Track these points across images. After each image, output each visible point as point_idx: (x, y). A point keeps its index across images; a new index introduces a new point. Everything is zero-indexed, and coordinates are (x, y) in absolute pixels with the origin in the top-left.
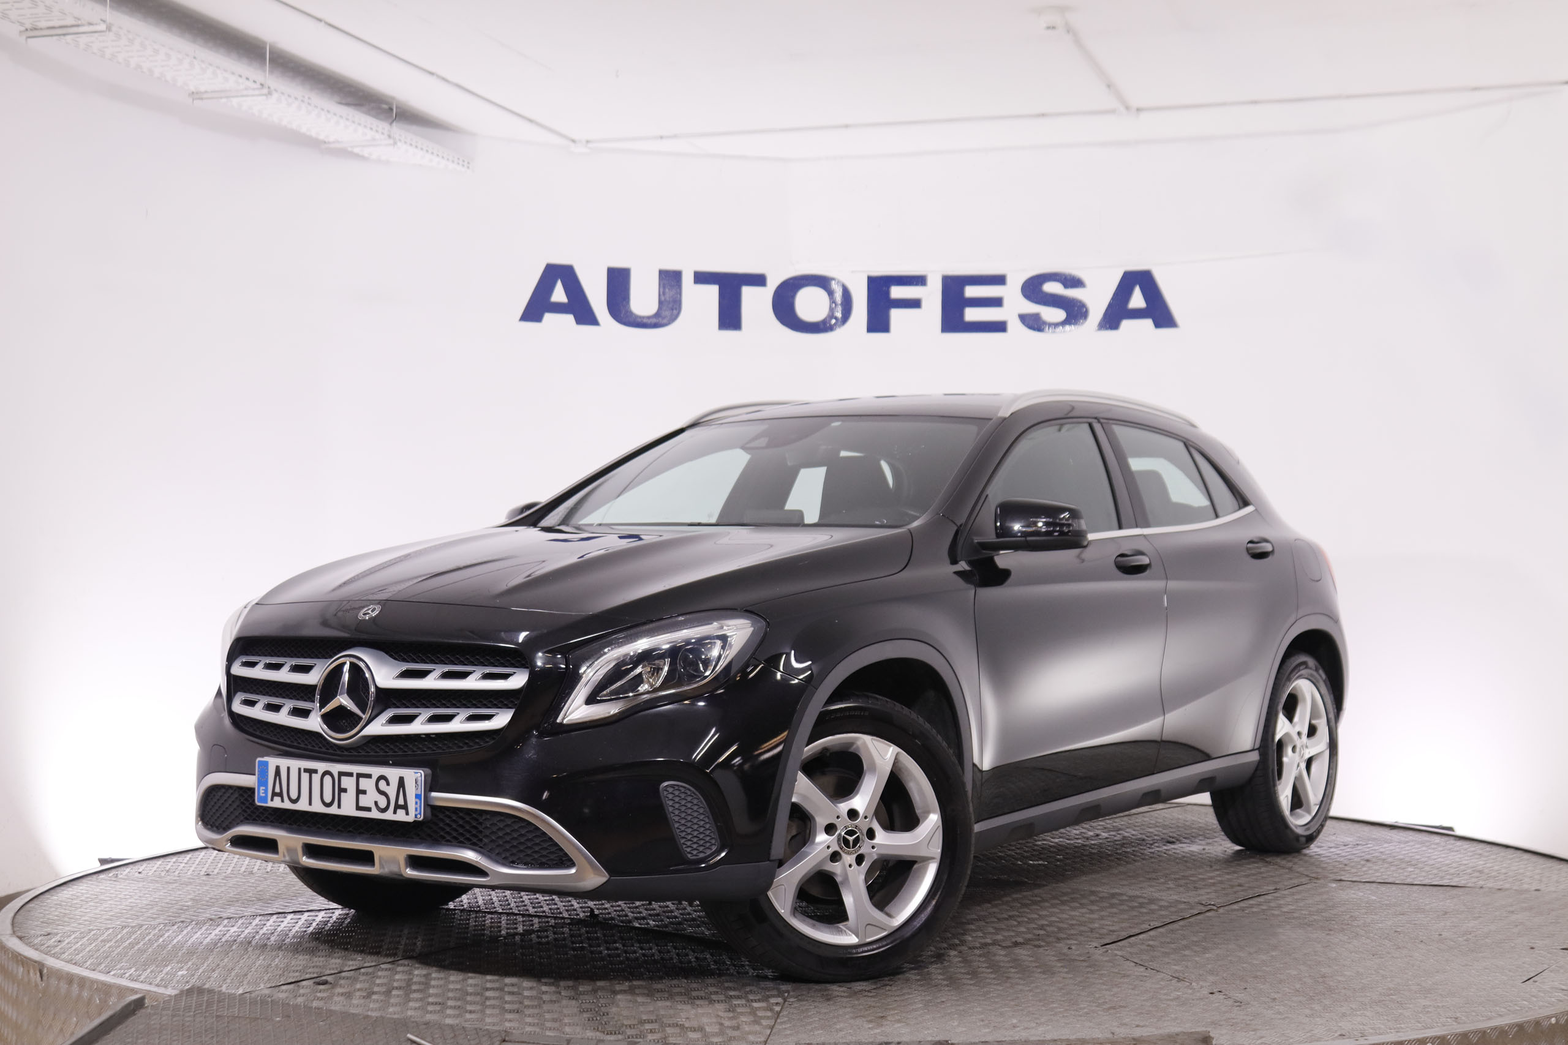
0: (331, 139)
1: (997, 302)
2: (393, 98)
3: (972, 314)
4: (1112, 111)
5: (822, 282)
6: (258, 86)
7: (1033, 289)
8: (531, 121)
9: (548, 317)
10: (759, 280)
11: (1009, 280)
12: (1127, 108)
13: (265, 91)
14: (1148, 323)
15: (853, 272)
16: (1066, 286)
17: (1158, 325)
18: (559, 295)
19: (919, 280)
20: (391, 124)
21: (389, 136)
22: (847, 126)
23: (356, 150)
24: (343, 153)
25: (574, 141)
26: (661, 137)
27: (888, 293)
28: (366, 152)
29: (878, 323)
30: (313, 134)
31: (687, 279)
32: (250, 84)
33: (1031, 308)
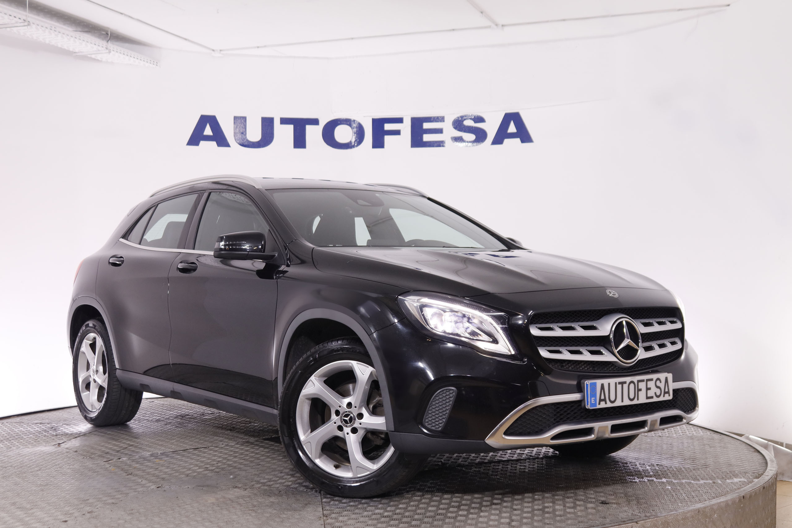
0: (77, 50)
1: (440, 131)
2: (109, 28)
3: (427, 138)
4: (489, 27)
5: (347, 122)
6: (22, 21)
7: (458, 124)
8: (186, 39)
9: (202, 143)
10: (315, 122)
11: (446, 119)
12: (497, 25)
13: (26, 24)
14: (518, 140)
15: (364, 117)
16: (475, 122)
17: (523, 141)
18: (208, 131)
19: (399, 120)
20: (108, 41)
21: (107, 48)
22: (352, 39)
23: (93, 56)
24: (85, 58)
25: (213, 50)
26: (258, 47)
27: (383, 127)
28: (99, 57)
29: (378, 143)
30: (65, 47)
31: (277, 122)
32: (17, 19)
33: (458, 134)
